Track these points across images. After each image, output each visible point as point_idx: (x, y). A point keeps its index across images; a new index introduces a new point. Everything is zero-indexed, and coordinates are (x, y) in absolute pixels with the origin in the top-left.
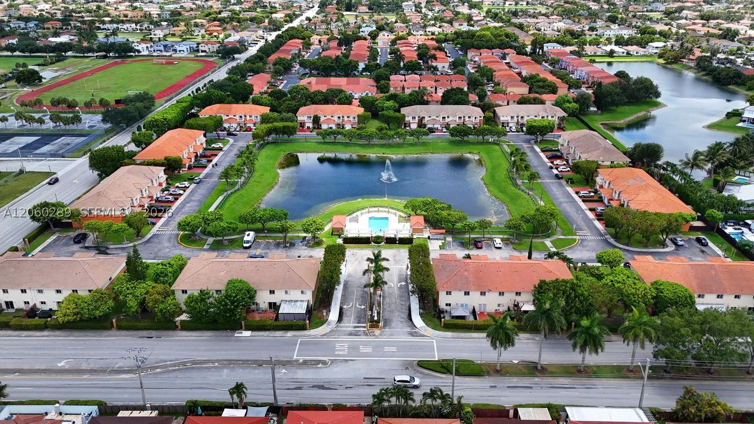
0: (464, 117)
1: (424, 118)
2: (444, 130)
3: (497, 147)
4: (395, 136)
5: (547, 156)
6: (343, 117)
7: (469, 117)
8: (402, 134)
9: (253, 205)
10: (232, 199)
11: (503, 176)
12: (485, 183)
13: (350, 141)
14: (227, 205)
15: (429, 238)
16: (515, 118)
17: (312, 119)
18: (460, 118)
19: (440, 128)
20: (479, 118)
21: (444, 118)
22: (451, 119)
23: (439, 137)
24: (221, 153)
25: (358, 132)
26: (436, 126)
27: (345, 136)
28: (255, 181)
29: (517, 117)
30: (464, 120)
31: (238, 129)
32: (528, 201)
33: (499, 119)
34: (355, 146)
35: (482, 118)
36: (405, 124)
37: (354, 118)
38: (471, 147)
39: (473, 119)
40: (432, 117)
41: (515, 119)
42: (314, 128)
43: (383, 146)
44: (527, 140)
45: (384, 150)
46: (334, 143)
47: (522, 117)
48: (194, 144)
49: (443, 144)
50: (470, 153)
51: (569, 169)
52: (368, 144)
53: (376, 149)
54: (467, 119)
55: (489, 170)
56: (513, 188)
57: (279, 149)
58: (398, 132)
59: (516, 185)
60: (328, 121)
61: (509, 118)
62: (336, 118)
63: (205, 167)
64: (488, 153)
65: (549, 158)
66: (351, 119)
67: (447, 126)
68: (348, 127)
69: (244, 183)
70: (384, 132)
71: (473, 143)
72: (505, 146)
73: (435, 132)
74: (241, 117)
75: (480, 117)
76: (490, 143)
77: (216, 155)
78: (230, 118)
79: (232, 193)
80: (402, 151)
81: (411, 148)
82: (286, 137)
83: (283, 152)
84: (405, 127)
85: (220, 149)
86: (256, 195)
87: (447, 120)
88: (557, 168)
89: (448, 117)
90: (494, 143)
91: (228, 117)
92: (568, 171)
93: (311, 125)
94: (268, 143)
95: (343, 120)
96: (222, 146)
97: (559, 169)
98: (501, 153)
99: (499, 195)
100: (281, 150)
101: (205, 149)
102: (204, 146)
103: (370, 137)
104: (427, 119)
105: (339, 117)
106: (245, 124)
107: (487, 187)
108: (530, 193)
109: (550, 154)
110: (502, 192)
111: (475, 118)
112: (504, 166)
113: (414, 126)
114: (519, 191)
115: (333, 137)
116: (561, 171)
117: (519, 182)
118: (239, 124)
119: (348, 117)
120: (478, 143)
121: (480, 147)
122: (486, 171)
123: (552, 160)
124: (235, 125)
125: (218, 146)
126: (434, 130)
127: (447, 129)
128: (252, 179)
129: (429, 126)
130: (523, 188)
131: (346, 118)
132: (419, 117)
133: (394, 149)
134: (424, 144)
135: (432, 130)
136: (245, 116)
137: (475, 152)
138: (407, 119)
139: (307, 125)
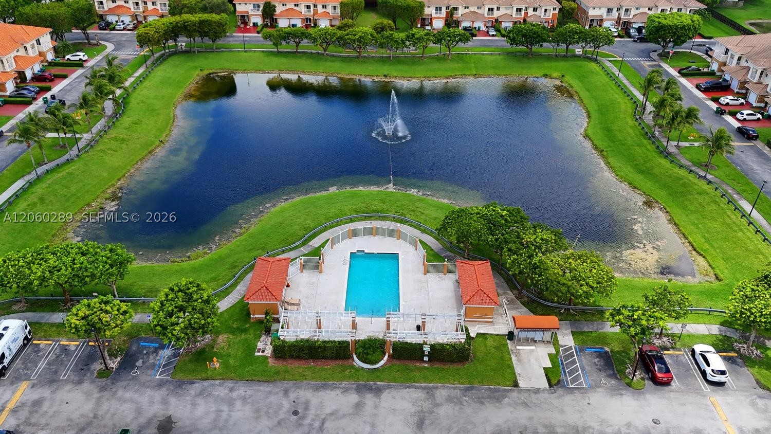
0: (526, 9)
1: (456, 9)
2: (492, 32)
3: (593, 66)
4: (408, 43)
5: (698, 87)
6: (315, 6)
7: (535, 10)
8: (420, 39)
9: (89, 205)
10: (39, 189)
11: (631, 131)
12: (595, 147)
13: (325, 50)
14: (22, 205)
15: (511, 336)
16: (615, 10)
17: (261, 9)
18: (519, 10)
19: (484, 29)
20: (552, 12)
21: (491, 10)
22: (503, 11)
23: (484, 44)
24: (80, 71)
25: (340, 33)
26: (476, 25)
27: (314, 40)
28: (115, 139)
29: (618, 9)
30: (526, 14)
31: (130, 27)
32: (715, 202)
33: (585, 13)
34: (332, 61)
35: (557, 11)
36: (423, 19)
37: (335, 8)
38: (546, 64)
39: (540, 12)
40: (470, 9)
41: (615, 12)
42: (265, 26)
43: (383, 60)
44: (643, 51)
45: (385, 69)
46: (295, 54)
47: (627, 10)
48: (22, 52)
49: (493, 58)
50: (546, 76)
51: (759, 116)
52: (358, 57)
53: (371, 68)
54: (531, 12)
55: (594, 115)
56: (665, 163)
57: (191, 64)
58: (413, 35)
59: (665, 153)
60: (289, 13)
61: (603, 12)
62: (302, 8)
63: (29, 103)
64: (582, 78)
65: (705, 91)
66: (330, 9)
67: (496, 24)
68: (323, 24)
69: (90, 145)
70: (387, 33)
71: (549, 58)
72: (608, 64)
73: (475, 36)
74: (137, 4)
75: (554, 9)
76: (579, 57)
77: (65, 77)
78: (118, 7)
79: (47, 172)
80: (420, 70)
81: (436, 66)
82: (208, 41)
83: (198, 72)
84: (423, 25)
85: (80, 64)
86: (105, 174)
87: (496, 14)
88: (733, 114)
89: (498, 9)
90: (585, 57)
91: (114, 5)
92: (759, 119)
93: (259, 21)
94: (175, 53)
95: (316, 12)
96: (86, 58)
97: (739, 116)
98: (607, 79)
99: (638, 179)
100: (196, 68)
101: (51, 64)
102: (50, 57)
103: (361, 42)
104: (461, 11)
105: (308, 7)
106: (145, 17)
107: (603, 157)
108: (709, 177)
109: (703, 81)
110: (641, 172)
111: (546, 10)
112: (623, 106)
113: (439, 24)
114: (682, 172)
115: (292, 43)
116: (745, 120)
117: (672, 147)
118: (135, 17)
119: (325, 7)
120: (557, 57)
121: (562, 64)
122: (589, 117)
123: (715, 95)
124: (127, 19)
125: (77, 58)
126: (474, 32)
127: (498, 30)
128: (113, 133)
129: (465, 24)
130: (684, 161)
131: (320, 9)
132: (447, 8)
133: (406, 67)
134: (460, 57)
135: (471, 32)
136: (145, 3)
137: (555, 74)
138: (427, 11)
139: (253, 20)
